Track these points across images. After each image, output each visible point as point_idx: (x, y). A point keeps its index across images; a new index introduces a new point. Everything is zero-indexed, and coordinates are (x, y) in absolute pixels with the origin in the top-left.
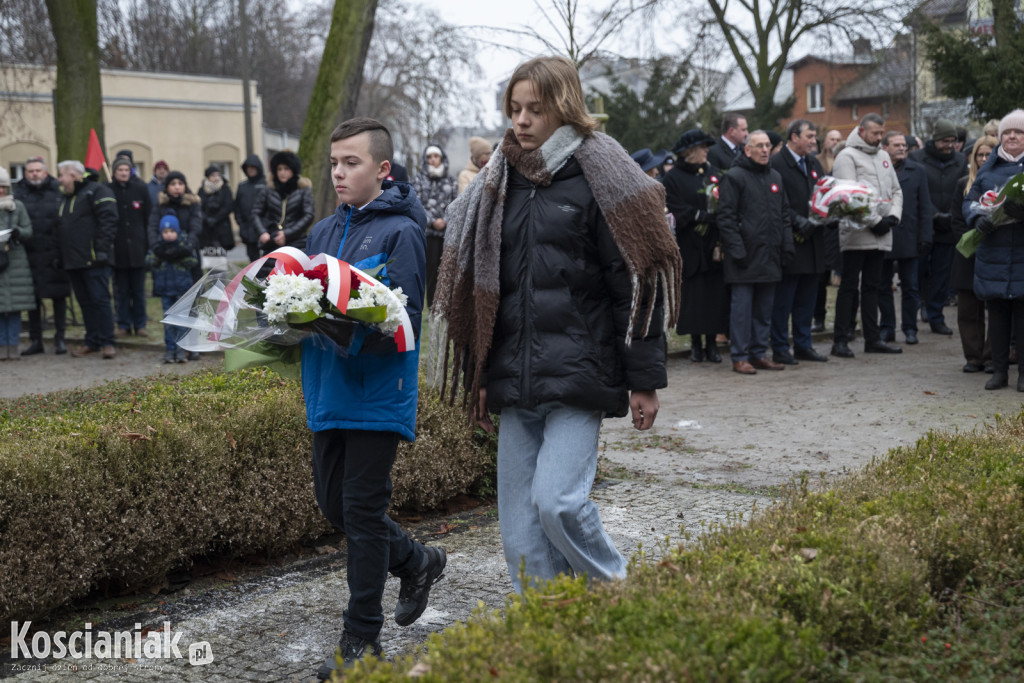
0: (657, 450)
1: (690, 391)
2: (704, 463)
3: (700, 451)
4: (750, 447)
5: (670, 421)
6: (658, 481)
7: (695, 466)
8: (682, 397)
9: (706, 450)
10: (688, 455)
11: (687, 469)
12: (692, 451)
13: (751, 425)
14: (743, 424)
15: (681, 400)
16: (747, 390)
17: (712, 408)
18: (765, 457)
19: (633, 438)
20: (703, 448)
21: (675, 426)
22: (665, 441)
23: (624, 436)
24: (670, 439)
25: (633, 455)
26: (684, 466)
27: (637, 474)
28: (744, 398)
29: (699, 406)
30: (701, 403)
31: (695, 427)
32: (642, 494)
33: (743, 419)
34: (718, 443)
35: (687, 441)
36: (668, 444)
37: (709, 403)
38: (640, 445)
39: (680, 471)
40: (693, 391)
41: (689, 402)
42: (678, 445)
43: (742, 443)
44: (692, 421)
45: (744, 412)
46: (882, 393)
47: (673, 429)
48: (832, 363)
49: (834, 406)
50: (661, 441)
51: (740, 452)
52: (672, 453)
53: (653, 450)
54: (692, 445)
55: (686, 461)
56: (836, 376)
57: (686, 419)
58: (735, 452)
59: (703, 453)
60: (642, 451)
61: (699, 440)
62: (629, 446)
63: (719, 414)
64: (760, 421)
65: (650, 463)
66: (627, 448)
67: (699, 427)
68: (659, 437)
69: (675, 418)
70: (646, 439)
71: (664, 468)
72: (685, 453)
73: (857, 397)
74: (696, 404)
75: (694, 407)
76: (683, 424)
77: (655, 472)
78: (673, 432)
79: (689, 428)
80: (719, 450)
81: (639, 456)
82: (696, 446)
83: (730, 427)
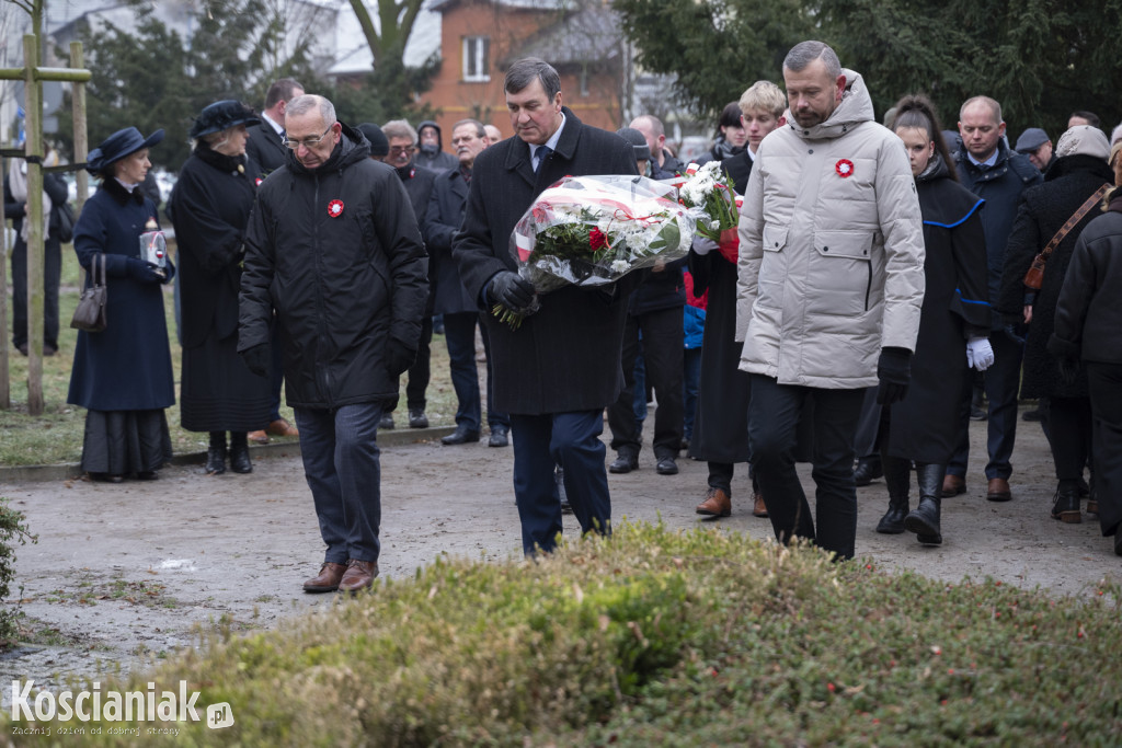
0: (119, 603)
1: (194, 514)
2: (187, 623)
3: (185, 604)
4: (265, 599)
5: (150, 560)
6: (107, 649)
7: (171, 627)
8: (178, 524)
9: (195, 604)
10: (164, 611)
11: (158, 631)
12: (172, 604)
13: (275, 567)
14: (263, 565)
15: (176, 528)
16: (283, 515)
17: (220, 541)
18: (283, 614)
19: (84, 585)
20: (191, 601)
21: (155, 568)
22: (135, 589)
23: (70, 581)
24: (142, 586)
25: (78, 610)
26: (153, 627)
27: (76, 639)
28: (275, 526)
29: (200, 538)
30: (206, 533)
31: (185, 569)
32: (72, 666)
33: (265, 557)
34: (218, 592)
35: (168, 590)
36: (137, 595)
37: (217, 534)
38: (91, 595)
39: (146, 634)
40: (198, 515)
41: (187, 532)
42: (151, 596)
43: (253, 593)
44: (183, 561)
45: (269, 547)
46: (488, 521)
47: (151, 572)
48: (427, 476)
49: (410, 540)
50: (128, 590)
51: (246, 607)
52: (141, 607)
53: (110, 604)
54: (175, 595)
55: (160, 619)
56: (426, 495)
57: (176, 558)
58: (240, 606)
59: (188, 608)
60: (93, 605)
61: (188, 588)
62: (74, 597)
63: (229, 550)
64: (291, 561)
65: (102, 623)
66: (70, 601)
67: (193, 569)
68: (125, 584)
69: (159, 555)
70: (103, 586)
71: (122, 631)
72: (161, 608)
73: (449, 527)
74: (197, 534)
75: (194, 538)
76: (169, 564)
77: (105, 636)
78: (150, 577)
79: (176, 571)
80: (216, 604)
81: (85, 613)
82: (180, 597)
83: (242, 570)
